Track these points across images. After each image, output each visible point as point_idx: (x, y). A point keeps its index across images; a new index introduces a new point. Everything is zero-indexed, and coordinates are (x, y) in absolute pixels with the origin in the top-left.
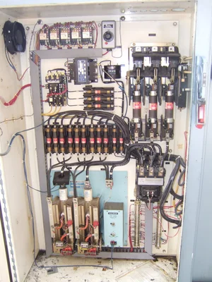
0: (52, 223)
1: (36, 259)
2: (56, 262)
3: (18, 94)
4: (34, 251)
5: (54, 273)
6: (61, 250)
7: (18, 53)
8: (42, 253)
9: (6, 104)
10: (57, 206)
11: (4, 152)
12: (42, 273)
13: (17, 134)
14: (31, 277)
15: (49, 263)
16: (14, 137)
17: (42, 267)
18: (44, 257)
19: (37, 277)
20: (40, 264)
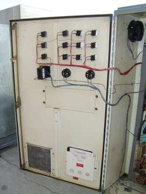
0: (135, 158)
1: (120, 178)
2: (133, 185)
3: (131, 69)
4: (120, 172)
5: (129, 191)
6: (137, 178)
7: (137, 42)
8: (125, 175)
9: (121, 74)
10: (142, 148)
11: (114, 104)
12: (121, 188)
13: (125, 94)
14: (114, 187)
15: (128, 184)
16: (123, 96)
17: (123, 184)
18: (126, 178)
19: (117, 189)
20: (121, 182)
